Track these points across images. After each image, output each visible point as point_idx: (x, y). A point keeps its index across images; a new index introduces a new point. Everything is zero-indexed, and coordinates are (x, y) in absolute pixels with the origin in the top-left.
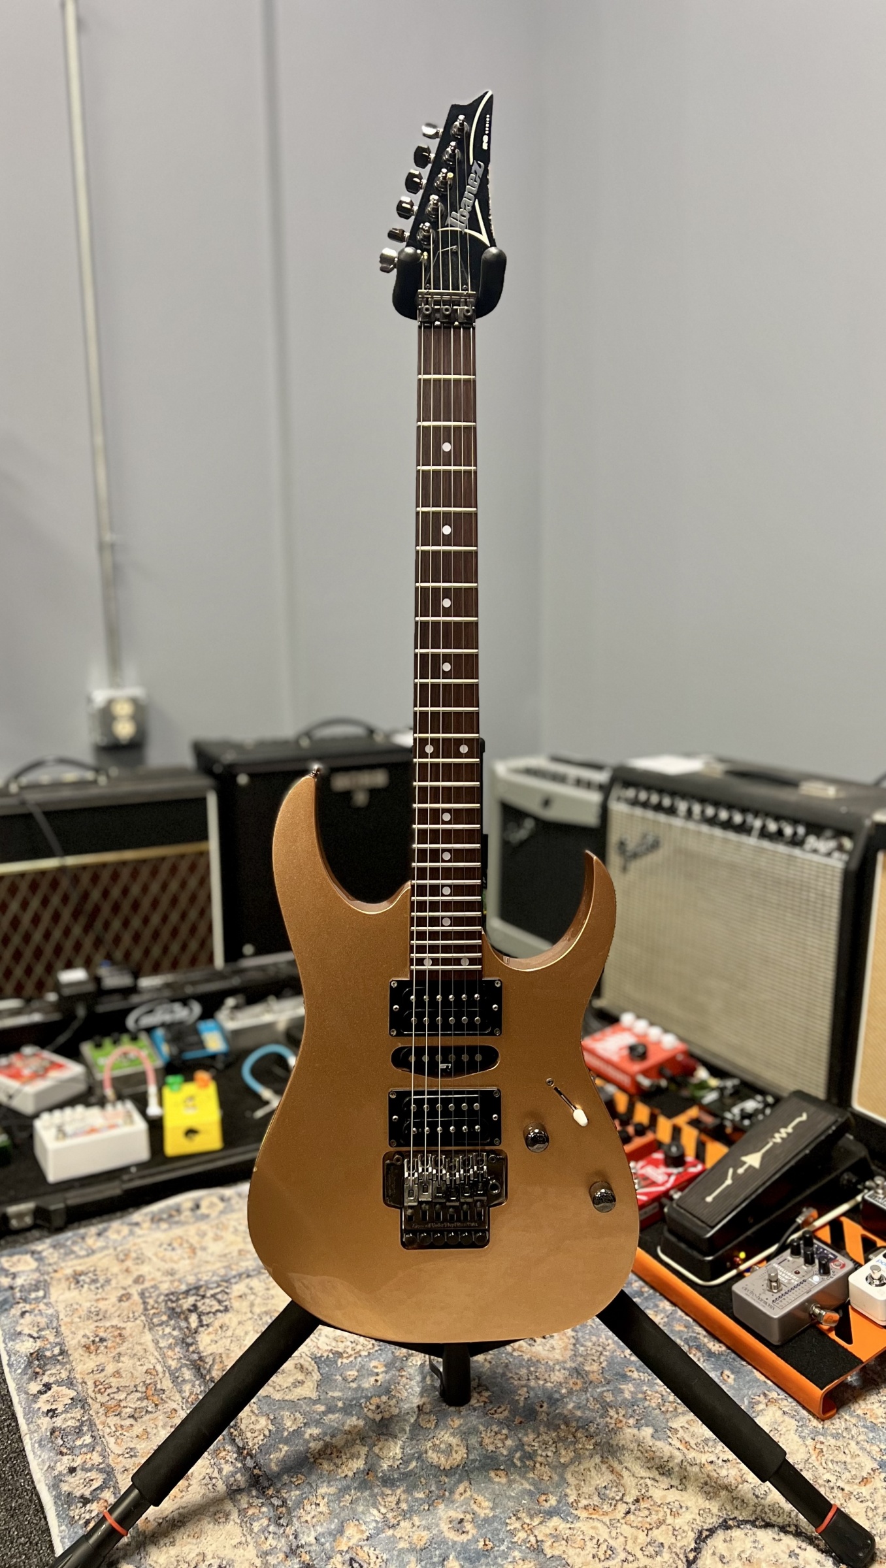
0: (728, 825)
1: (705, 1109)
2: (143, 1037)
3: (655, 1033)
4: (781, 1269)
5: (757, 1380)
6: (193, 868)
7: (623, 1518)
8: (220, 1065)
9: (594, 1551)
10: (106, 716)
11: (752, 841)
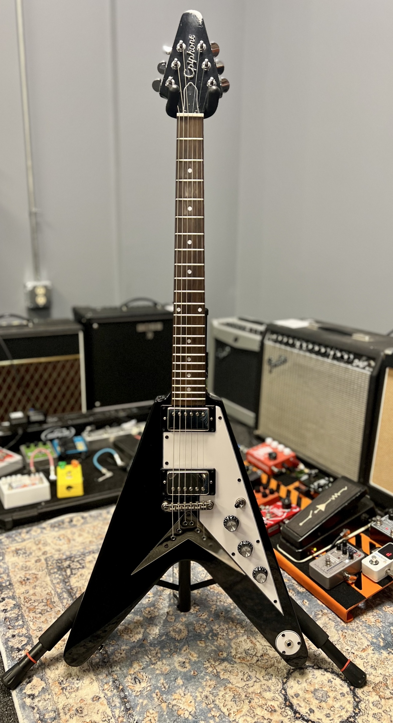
0: (318, 353)
1: (303, 483)
2: (49, 444)
3: (281, 447)
4: (332, 556)
5: (318, 604)
6: (72, 366)
7: (256, 663)
8: (83, 457)
9: (242, 677)
10: (33, 294)
11: (329, 361)
